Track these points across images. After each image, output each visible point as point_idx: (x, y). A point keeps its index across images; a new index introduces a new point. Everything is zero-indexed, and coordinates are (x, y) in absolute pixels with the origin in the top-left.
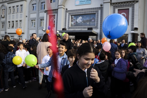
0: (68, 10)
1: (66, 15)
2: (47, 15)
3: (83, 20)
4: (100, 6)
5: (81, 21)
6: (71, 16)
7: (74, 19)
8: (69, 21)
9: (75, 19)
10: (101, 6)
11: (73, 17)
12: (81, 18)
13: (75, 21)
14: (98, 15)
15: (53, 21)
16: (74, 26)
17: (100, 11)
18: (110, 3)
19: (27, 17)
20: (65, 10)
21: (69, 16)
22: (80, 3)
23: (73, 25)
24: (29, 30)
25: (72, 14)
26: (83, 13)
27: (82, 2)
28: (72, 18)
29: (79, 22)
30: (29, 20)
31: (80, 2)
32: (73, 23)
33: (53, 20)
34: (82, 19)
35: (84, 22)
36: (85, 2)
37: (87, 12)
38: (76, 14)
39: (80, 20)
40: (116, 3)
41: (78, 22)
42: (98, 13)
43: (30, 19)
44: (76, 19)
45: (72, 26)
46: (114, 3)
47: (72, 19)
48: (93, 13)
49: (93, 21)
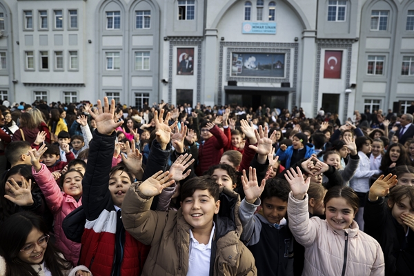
0: (225, 41)
1: (221, 51)
2: (171, 47)
3: (257, 64)
4: (293, 42)
5: (254, 66)
6: (233, 53)
7: (238, 60)
8: (228, 64)
9: (241, 61)
10: (296, 40)
11: (237, 56)
12: (253, 59)
13: (241, 65)
14: (289, 58)
15: (187, 61)
16: (238, 75)
17: (293, 51)
18: (314, 39)
19: (90, 42)
20: (220, 40)
21: (228, 53)
22: (254, 29)
23: (237, 73)
24: (101, 76)
25: (235, 51)
26: (260, 51)
27: (258, 27)
28: (234, 58)
29: (249, 68)
30: (99, 53)
31: (254, 27)
32: (236, 69)
33: (185, 58)
34: (255, 63)
35: (259, 67)
36: (264, 29)
37: (269, 49)
38: (246, 51)
39: (250, 63)
40: (324, 39)
41: (247, 67)
42: (289, 54)
43: (101, 48)
44: (244, 61)
45: (235, 75)
46: (319, 39)
47: (233, 60)
48: (279, 52)
49: (278, 67)
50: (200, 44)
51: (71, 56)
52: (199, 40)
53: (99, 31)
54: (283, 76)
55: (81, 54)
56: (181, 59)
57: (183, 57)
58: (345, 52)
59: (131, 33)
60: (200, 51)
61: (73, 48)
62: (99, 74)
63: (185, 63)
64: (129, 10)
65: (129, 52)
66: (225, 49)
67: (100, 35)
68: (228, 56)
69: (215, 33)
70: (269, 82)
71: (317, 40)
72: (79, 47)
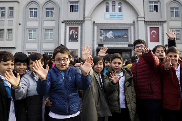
0: (95, 23)
1: (94, 28)
2: (66, 26)
3: (114, 35)
4: (133, 23)
5: (112, 36)
6: (100, 29)
7: (103, 33)
8: (98, 35)
9: (105, 33)
10: (134, 22)
11: (102, 31)
12: (111, 32)
13: (105, 36)
14: (131, 31)
15: (75, 34)
16: (103, 41)
17: (132, 28)
18: (143, 21)
19: (20, 24)
20: (92, 22)
21: (98, 29)
22: (111, 17)
23: (102, 40)
24: (25, 43)
25: (101, 28)
26: (115, 28)
27: (113, 16)
28: (100, 32)
29: (109, 37)
30: (25, 30)
31: (111, 16)
32: (102, 38)
33: (74, 32)
34: (112, 34)
35: (115, 37)
36: (117, 16)
37: (120, 27)
38: (107, 28)
39: (110, 34)
40: (148, 21)
41: (108, 37)
42: (131, 30)
43: (26, 28)
44: (106, 34)
45: (102, 41)
46: (146, 21)
47: (100, 33)
48: (125, 28)
49: (125, 36)
50: (81, 25)
51: (8, 32)
52: (81, 22)
53: (25, 18)
54: (128, 41)
55: (14, 31)
56: (71, 33)
57: (72, 32)
58: (160, 28)
59: (43, 20)
60: (81, 28)
61: (10, 28)
62: (24, 42)
63: (74, 35)
64: (42, 8)
65: (41, 30)
66: (96, 27)
67: (25, 20)
68: (98, 31)
69: (90, 19)
70: (120, 45)
71: (145, 22)
72: (14, 27)
